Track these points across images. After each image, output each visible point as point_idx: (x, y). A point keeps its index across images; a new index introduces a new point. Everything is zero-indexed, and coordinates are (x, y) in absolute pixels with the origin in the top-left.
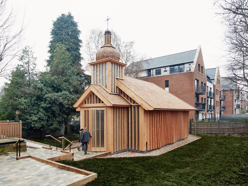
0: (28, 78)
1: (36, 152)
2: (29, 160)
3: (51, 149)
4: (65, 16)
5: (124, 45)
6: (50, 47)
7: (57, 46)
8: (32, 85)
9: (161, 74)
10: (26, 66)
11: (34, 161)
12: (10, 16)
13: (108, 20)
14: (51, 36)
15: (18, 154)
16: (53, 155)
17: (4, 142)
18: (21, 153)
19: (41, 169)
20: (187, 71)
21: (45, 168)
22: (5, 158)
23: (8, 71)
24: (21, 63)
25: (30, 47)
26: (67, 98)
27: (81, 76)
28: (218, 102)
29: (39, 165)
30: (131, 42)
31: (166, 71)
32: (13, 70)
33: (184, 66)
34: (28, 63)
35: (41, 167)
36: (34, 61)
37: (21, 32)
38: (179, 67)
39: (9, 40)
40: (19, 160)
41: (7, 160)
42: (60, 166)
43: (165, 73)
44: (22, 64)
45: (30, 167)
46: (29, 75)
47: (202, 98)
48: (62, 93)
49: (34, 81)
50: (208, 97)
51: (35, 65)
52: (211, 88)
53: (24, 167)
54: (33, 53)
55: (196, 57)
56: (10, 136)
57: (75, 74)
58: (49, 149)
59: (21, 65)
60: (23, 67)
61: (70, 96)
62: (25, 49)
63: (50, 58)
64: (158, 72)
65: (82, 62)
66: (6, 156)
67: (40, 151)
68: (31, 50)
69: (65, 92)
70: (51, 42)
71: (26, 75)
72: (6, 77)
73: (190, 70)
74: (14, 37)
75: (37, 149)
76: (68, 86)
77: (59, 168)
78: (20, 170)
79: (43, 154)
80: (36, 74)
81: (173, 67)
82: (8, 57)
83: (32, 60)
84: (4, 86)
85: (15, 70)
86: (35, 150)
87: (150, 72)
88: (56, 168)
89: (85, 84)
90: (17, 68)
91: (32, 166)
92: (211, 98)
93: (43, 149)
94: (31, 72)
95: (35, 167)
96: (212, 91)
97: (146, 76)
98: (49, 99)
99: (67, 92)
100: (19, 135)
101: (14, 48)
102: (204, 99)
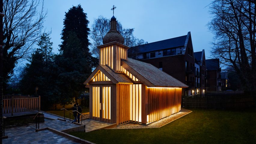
0: (45, 60)
1: (52, 123)
2: (47, 132)
3: (65, 121)
4: (76, 8)
5: (124, 32)
6: (63, 34)
7: (70, 33)
8: (49, 65)
9: (155, 57)
10: (43, 50)
11: (51, 133)
12: (31, 8)
13: (114, 9)
14: (64, 26)
15: (38, 125)
16: (67, 126)
17: (25, 115)
18: (39, 125)
19: (58, 142)
20: (178, 54)
21: (62, 141)
22: (26, 129)
23: (29, 54)
24: (39, 47)
25: (47, 34)
26: (78, 76)
27: (88, 59)
28: (204, 80)
29: (56, 138)
30: (131, 30)
31: (160, 54)
32: (33, 54)
33: (176, 50)
34: (45, 47)
35: (58, 140)
36: (50, 45)
37: (40, 21)
38: (171, 50)
39: (30, 28)
40: (39, 132)
41: (28, 131)
42: (76, 139)
43: (159, 55)
44: (41, 48)
45: (48, 139)
46: (46, 57)
47: (191, 77)
48: (74, 72)
49: (50, 62)
50: (196, 76)
51: (51, 49)
52: (198, 69)
53: (43, 139)
54: (50, 39)
55: (186, 41)
56: (30, 109)
57: (84, 56)
58: (63, 120)
59: (39, 49)
60: (41, 51)
61: (80, 75)
62: (43, 36)
63: (63, 44)
64: (153, 55)
65: (89, 47)
66: (27, 127)
67: (56, 123)
68: (49, 36)
69: (76, 72)
70: (64, 30)
71: (43, 57)
72: (27, 58)
73: (181, 53)
74: (34, 26)
75: (54, 121)
76: (78, 66)
77: (74, 141)
78: (39, 142)
79: (59, 126)
80: (52, 57)
81: (166, 51)
82: (30, 42)
83: (49, 44)
84: (26, 66)
85: (35, 53)
86: (52, 121)
87: (146, 55)
88: (72, 141)
89: (92, 65)
90: (36, 52)
91: (50, 138)
92: (198, 78)
93: (58, 120)
94: (48, 54)
95: (53, 140)
96: (199, 71)
97: (142, 58)
98: (63, 78)
99: (78, 71)
100: (38, 108)
101: (34, 35)
102: (192, 78)
